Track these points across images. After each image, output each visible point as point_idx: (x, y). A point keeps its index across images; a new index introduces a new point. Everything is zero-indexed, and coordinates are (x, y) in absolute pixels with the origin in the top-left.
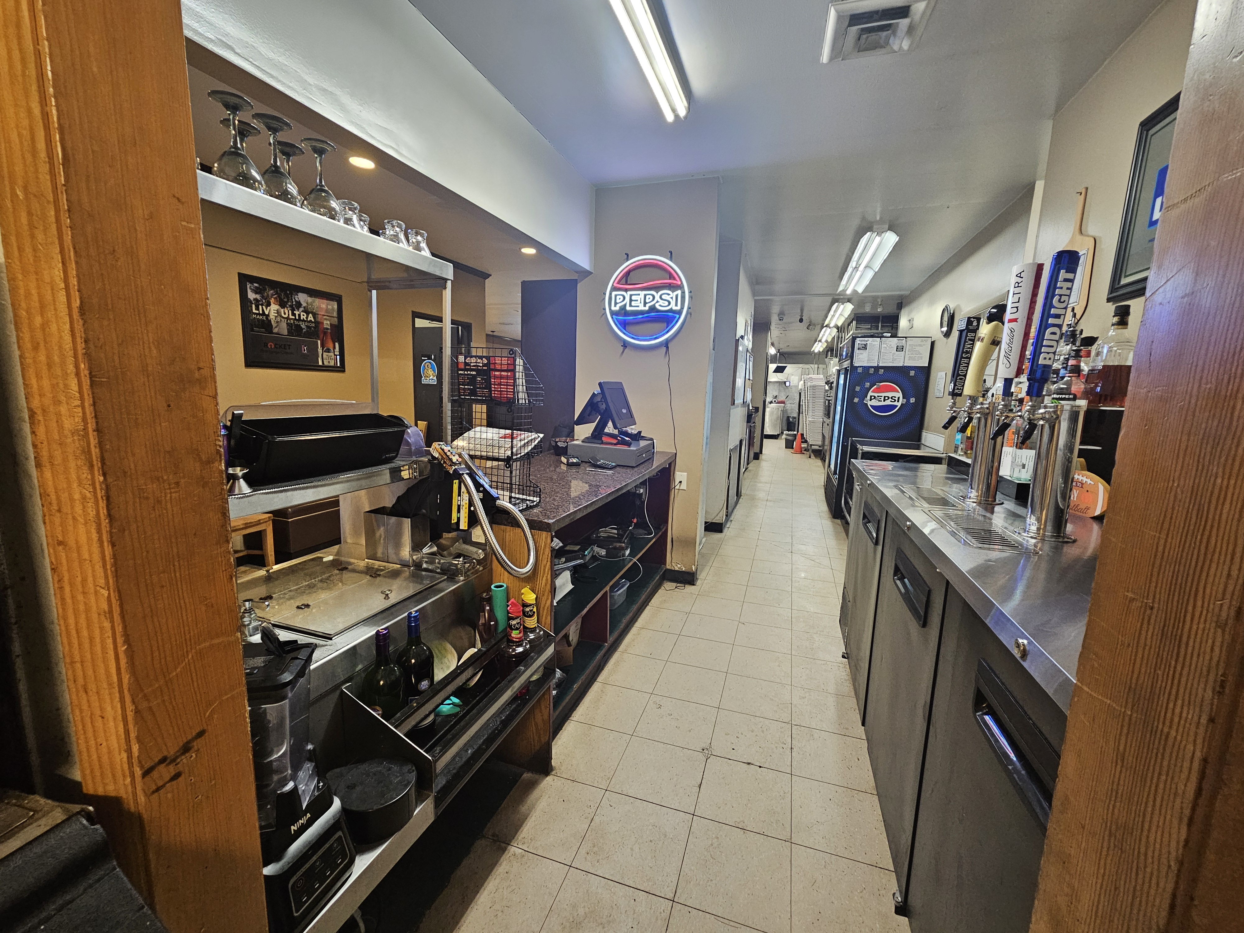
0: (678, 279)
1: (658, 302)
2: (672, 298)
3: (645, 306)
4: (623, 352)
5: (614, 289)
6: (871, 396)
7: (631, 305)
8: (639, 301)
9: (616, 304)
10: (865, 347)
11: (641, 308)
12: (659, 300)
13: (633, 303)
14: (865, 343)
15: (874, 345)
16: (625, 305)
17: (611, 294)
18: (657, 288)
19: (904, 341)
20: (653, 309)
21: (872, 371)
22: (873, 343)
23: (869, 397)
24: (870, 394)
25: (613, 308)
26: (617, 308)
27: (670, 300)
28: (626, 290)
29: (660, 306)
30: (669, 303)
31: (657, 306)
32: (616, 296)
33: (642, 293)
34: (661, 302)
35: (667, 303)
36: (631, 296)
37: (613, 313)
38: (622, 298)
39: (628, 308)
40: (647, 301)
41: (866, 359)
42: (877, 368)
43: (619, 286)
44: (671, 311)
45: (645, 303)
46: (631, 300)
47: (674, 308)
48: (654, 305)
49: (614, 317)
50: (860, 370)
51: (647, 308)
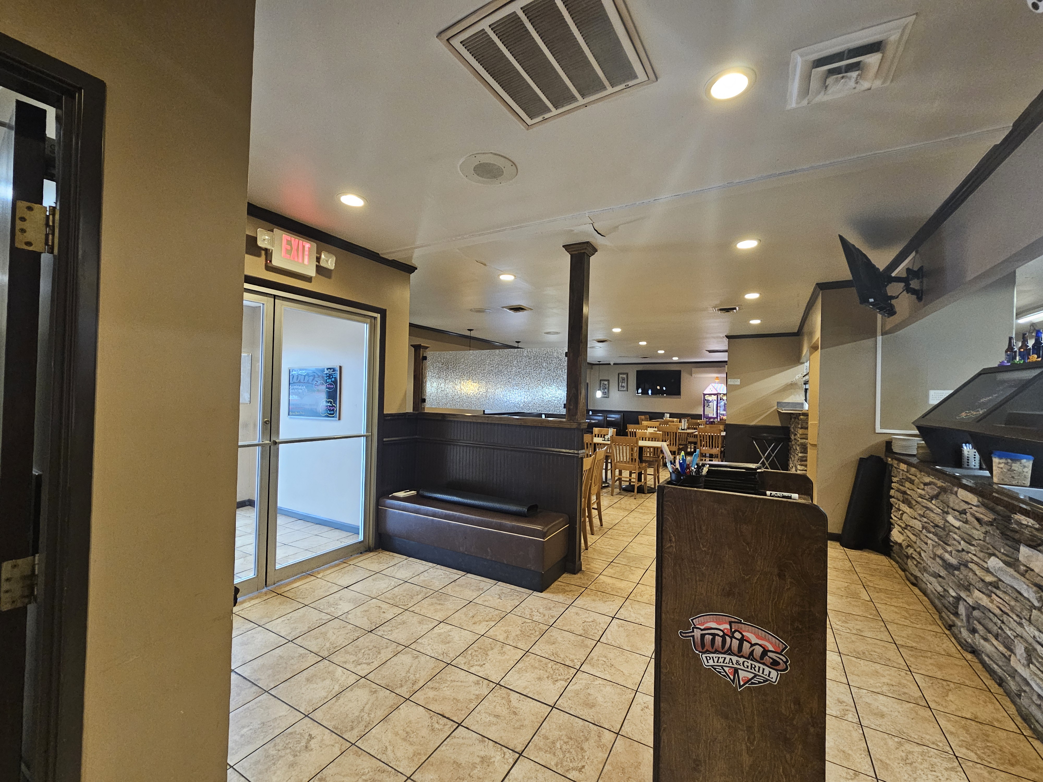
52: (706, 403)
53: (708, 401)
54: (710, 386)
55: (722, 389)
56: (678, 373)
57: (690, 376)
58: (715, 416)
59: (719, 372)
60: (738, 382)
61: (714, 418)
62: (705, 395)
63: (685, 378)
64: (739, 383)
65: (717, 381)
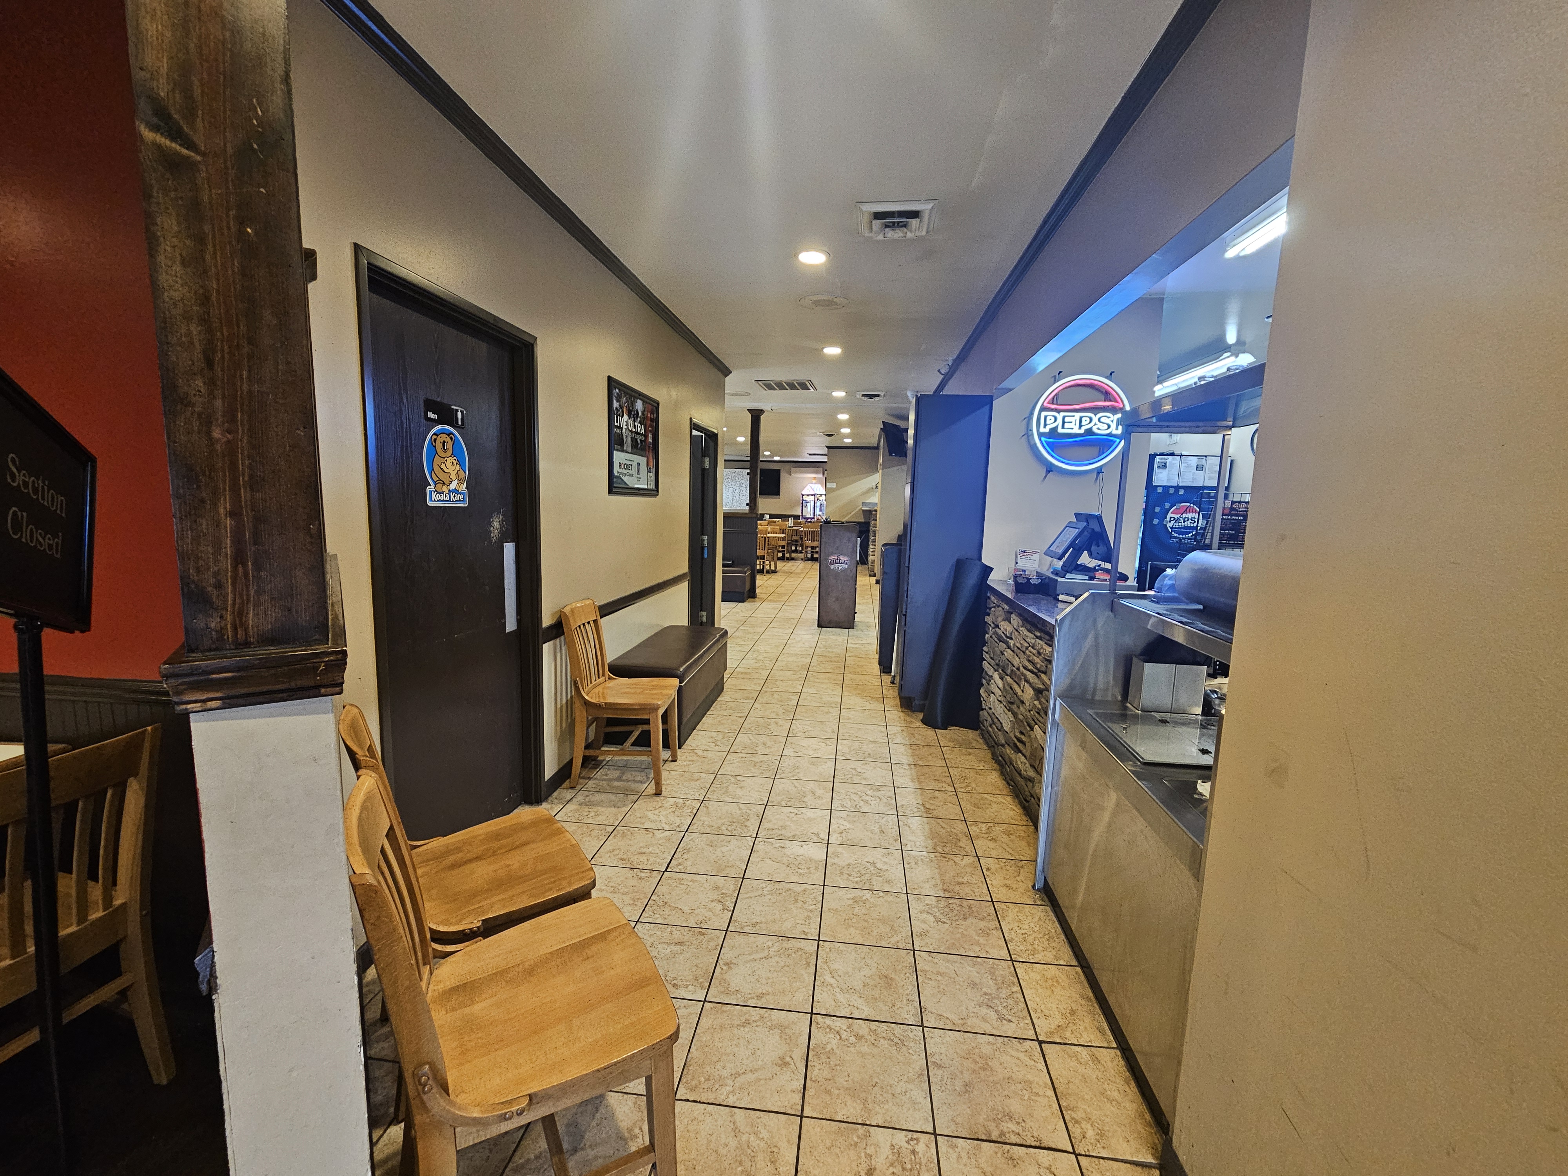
0: (1119, 400)
1: (1095, 425)
2: (1112, 421)
3: (1080, 428)
4: (1045, 477)
5: (1043, 409)
6: (1171, 518)
7: (1063, 427)
8: (1074, 423)
9: (1045, 425)
10: (1164, 466)
11: (1076, 430)
12: (1097, 423)
13: (1066, 425)
14: (1164, 461)
15: (1174, 464)
16: (1057, 427)
17: (1039, 414)
18: (1095, 410)
19: (1204, 460)
20: (1089, 432)
21: (1172, 491)
22: (1174, 462)
23: (1168, 519)
24: (1170, 515)
25: (1042, 430)
26: (1047, 430)
27: (1111, 423)
28: (1058, 411)
29: (1098, 429)
30: (1109, 427)
31: (1095, 430)
32: (1046, 417)
33: (1078, 415)
34: (1099, 425)
35: (1106, 427)
36: (1064, 417)
37: (1041, 435)
38: (1053, 419)
39: (1060, 430)
40: (1083, 423)
41: (1166, 478)
42: (1177, 488)
43: (1049, 405)
44: (1109, 435)
45: (1080, 426)
46: (1064, 423)
47: (1115, 432)
48: (1091, 428)
49: (1043, 439)
50: (1160, 490)
51: (1082, 431)
52: (803, 504)
53: (807, 502)
54: (808, 487)
55: (820, 489)
56: (778, 472)
57: (788, 476)
58: (812, 516)
59: (816, 473)
60: (834, 485)
61: (811, 519)
62: (803, 495)
63: (784, 476)
64: (835, 487)
65: (814, 481)
